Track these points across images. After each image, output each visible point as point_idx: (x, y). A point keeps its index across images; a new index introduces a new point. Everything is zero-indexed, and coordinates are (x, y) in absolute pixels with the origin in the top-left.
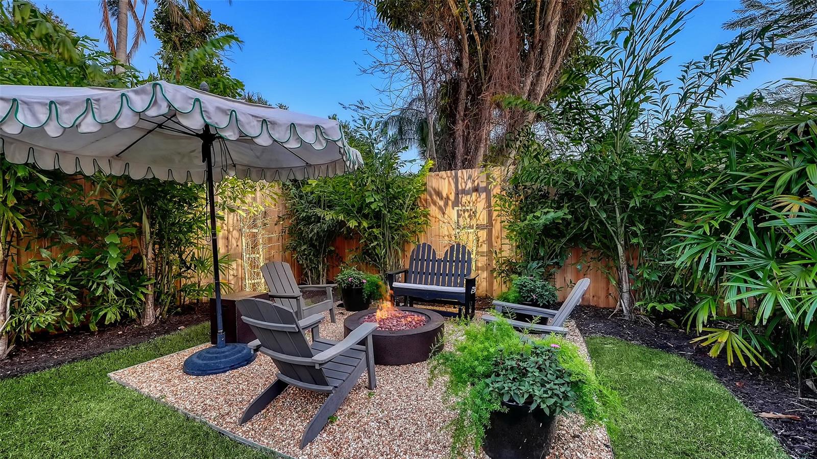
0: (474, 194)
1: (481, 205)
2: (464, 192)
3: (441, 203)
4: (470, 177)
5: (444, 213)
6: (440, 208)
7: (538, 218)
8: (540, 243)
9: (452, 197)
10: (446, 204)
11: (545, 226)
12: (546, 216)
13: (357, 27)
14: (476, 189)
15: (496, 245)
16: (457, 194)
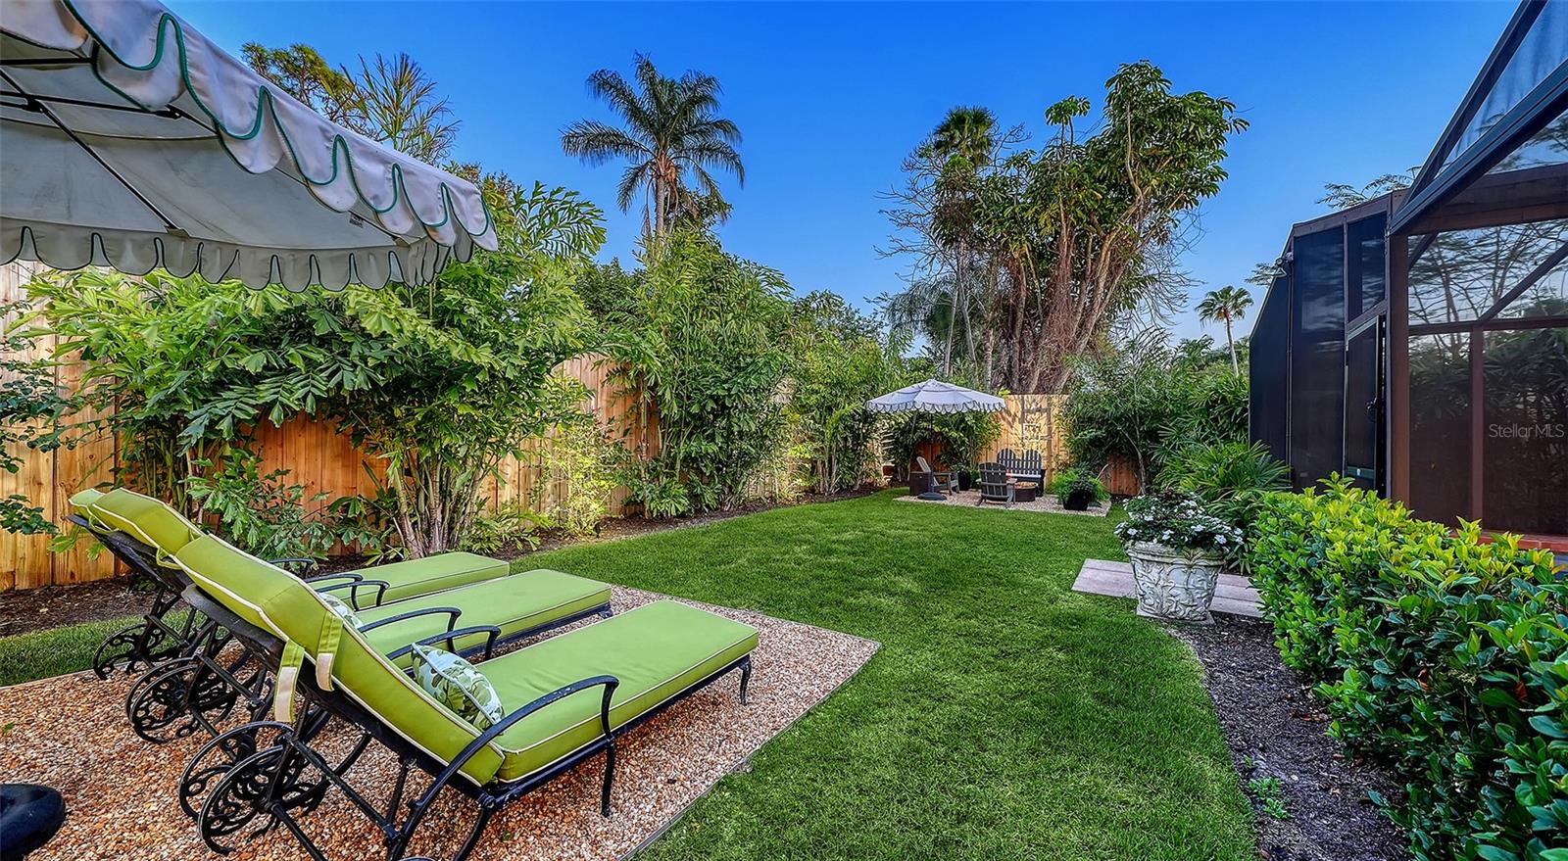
0: (1037, 413)
1: (1043, 421)
2: (1028, 411)
3: (1010, 419)
4: (1034, 401)
5: (1012, 427)
6: (1009, 422)
7: (1086, 435)
8: (1087, 450)
9: (1019, 415)
10: (1014, 420)
11: (1090, 439)
12: (1090, 433)
13: (881, 211)
14: (1039, 410)
15: (1055, 452)
16: (1023, 413)
